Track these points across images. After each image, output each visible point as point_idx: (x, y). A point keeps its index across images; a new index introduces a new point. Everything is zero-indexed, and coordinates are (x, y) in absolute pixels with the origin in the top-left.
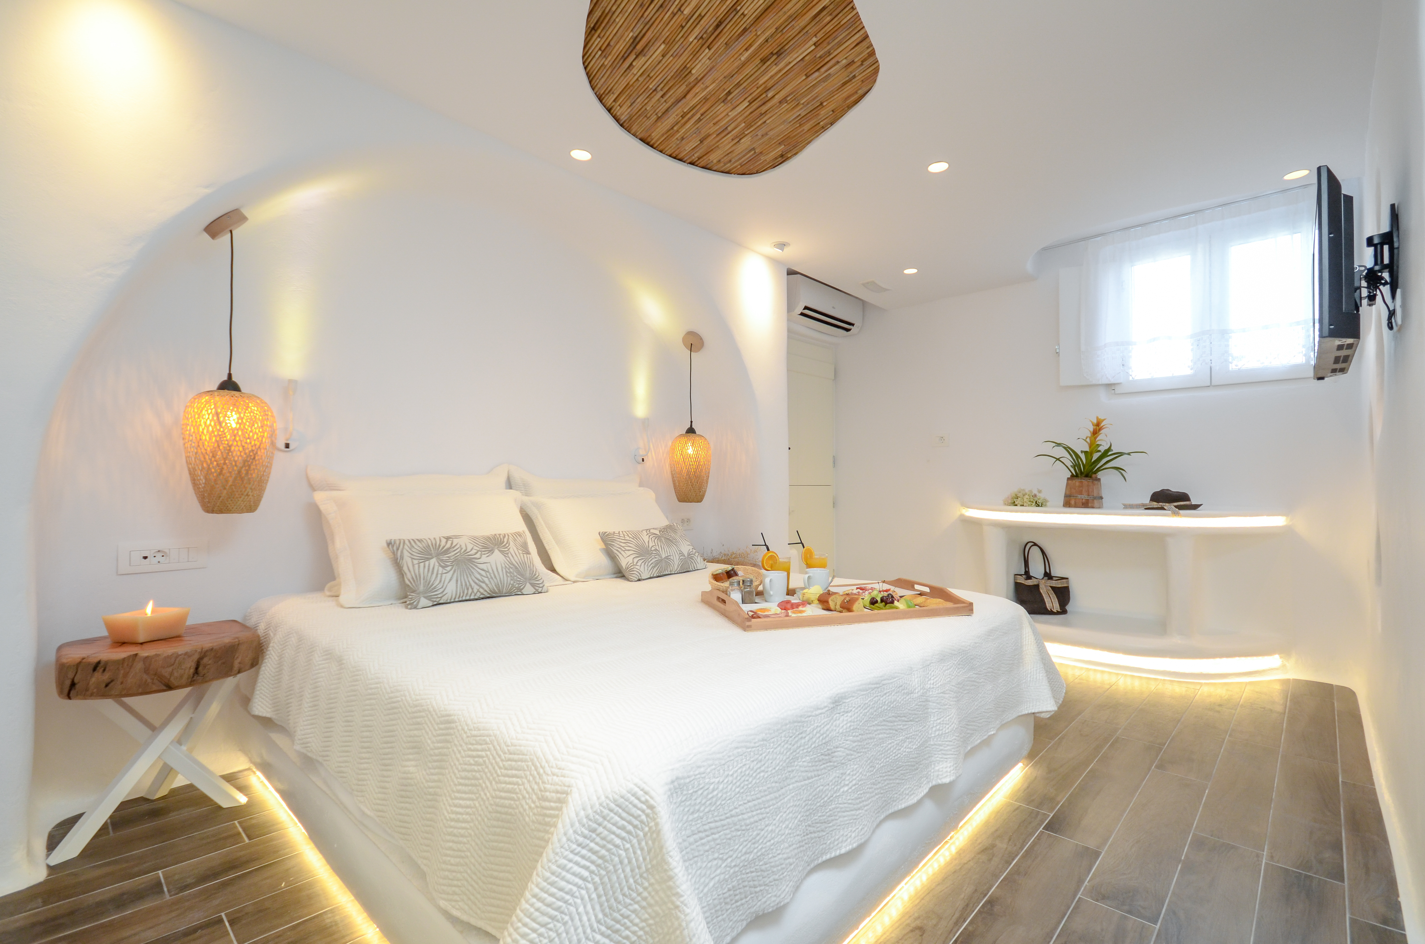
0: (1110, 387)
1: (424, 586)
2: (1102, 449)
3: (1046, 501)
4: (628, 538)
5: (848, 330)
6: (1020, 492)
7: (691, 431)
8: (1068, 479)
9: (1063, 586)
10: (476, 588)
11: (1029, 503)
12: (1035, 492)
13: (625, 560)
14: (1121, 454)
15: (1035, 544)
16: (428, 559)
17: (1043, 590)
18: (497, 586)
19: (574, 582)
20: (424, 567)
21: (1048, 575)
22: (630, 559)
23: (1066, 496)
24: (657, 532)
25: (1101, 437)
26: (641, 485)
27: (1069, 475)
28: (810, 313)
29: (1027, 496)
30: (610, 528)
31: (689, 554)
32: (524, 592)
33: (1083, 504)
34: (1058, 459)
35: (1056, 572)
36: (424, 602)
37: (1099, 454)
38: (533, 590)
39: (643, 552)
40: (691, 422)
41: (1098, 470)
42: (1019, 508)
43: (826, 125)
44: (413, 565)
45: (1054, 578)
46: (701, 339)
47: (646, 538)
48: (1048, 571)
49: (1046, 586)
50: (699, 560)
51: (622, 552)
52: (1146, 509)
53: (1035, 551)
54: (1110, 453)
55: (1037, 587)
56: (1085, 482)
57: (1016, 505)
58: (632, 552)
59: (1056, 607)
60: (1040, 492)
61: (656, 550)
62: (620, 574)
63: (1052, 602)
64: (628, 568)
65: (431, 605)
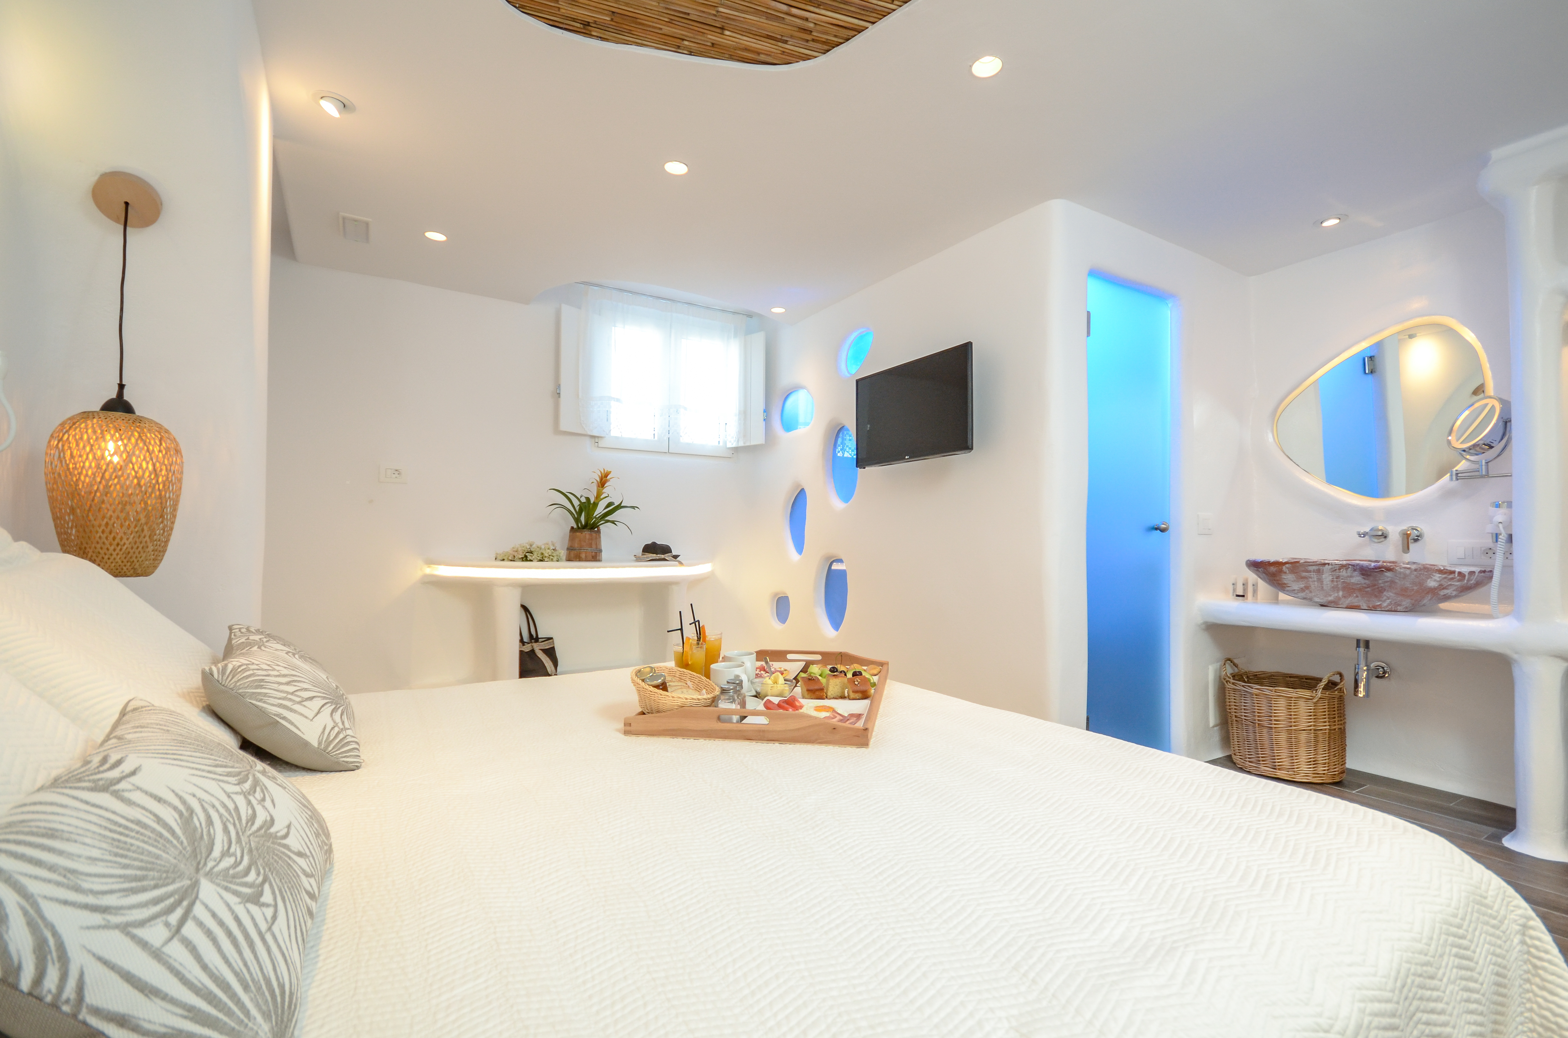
0: (595, 439)
1: (267, 1016)
8: (570, 532)
9: (549, 647)
17: (539, 655)
23: (569, 550)
25: (606, 488)
27: (571, 528)
40: (121, 388)
43: (685, 48)
45: (540, 640)
46: (159, 204)
52: (639, 561)
55: (533, 652)
59: (553, 670)
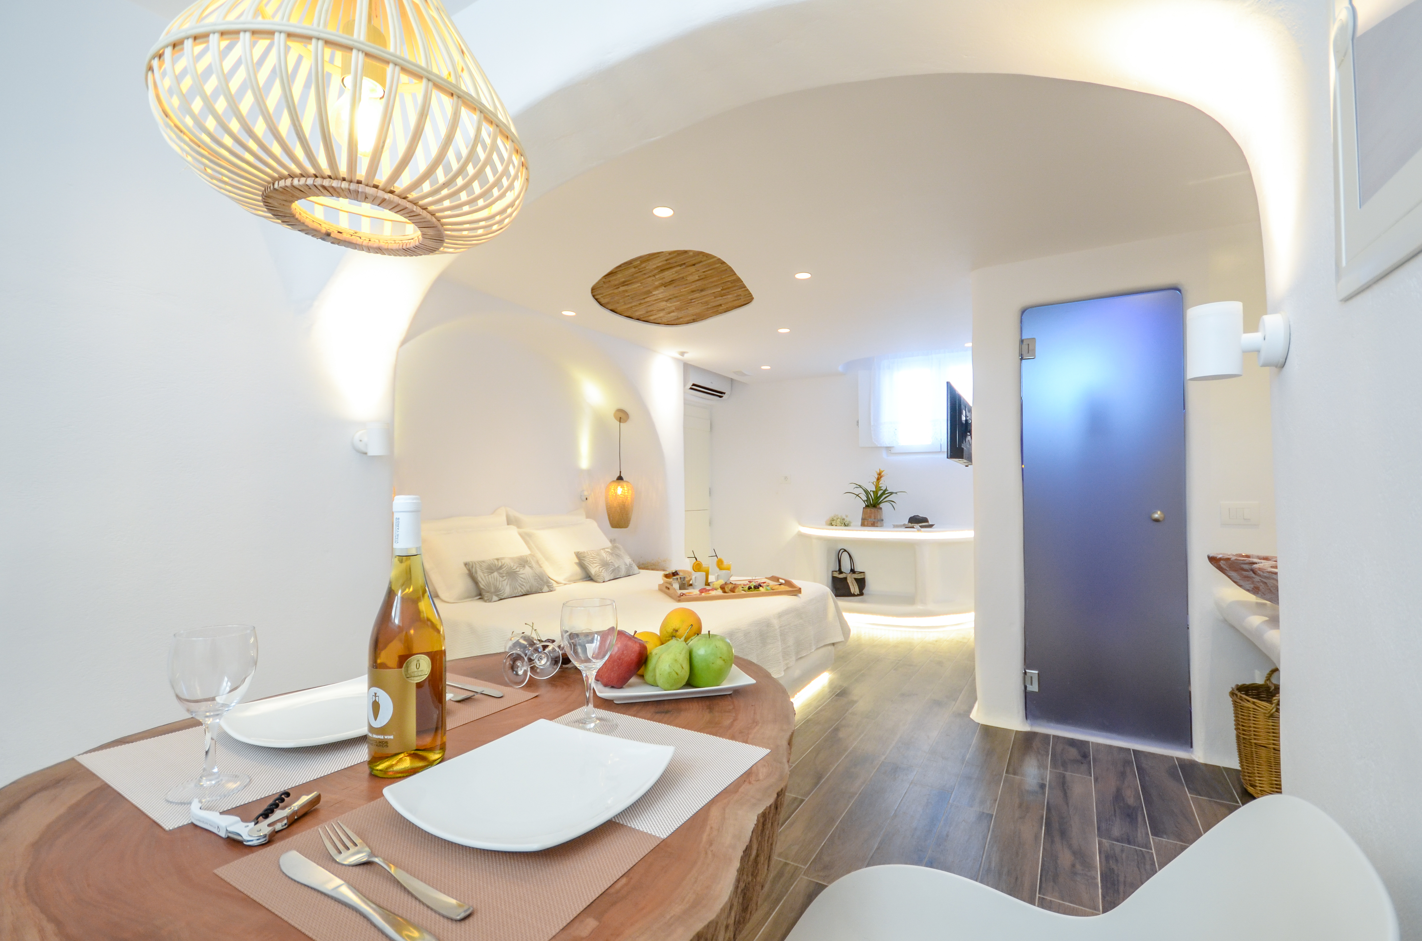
0: (888, 449)
1: (491, 589)
2: (884, 488)
3: (850, 522)
4: (593, 555)
5: (721, 397)
6: (835, 517)
7: (620, 478)
8: (864, 508)
9: (861, 577)
10: (520, 589)
11: (840, 524)
12: (844, 517)
13: (593, 570)
14: (891, 493)
15: (845, 551)
16: (492, 573)
17: (849, 581)
18: (530, 587)
19: (565, 584)
20: (492, 577)
21: (853, 571)
22: (597, 569)
23: (862, 519)
24: (609, 550)
25: (882, 481)
26: (588, 517)
27: (864, 506)
28: (696, 387)
29: (839, 520)
30: (581, 549)
31: (630, 565)
32: (543, 591)
33: (872, 524)
34: (857, 495)
35: (858, 569)
36: (495, 598)
37: (882, 491)
38: (548, 590)
39: (605, 564)
40: (620, 472)
41: (881, 503)
42: (834, 527)
44: (485, 577)
45: (857, 573)
46: (628, 415)
47: (604, 555)
48: (853, 568)
49: (851, 578)
50: (636, 568)
51: (591, 564)
52: (906, 527)
53: (845, 555)
54: (886, 492)
55: (845, 579)
56: (873, 510)
57: (833, 525)
58: (598, 564)
59: (857, 591)
60: (847, 516)
61: (612, 562)
62: (589, 577)
63: (854, 588)
64: (596, 575)
65: (497, 600)
